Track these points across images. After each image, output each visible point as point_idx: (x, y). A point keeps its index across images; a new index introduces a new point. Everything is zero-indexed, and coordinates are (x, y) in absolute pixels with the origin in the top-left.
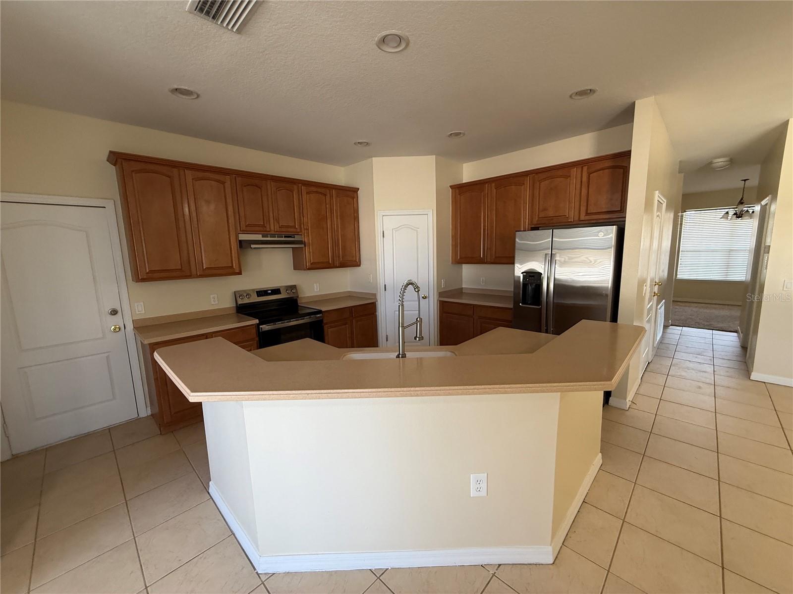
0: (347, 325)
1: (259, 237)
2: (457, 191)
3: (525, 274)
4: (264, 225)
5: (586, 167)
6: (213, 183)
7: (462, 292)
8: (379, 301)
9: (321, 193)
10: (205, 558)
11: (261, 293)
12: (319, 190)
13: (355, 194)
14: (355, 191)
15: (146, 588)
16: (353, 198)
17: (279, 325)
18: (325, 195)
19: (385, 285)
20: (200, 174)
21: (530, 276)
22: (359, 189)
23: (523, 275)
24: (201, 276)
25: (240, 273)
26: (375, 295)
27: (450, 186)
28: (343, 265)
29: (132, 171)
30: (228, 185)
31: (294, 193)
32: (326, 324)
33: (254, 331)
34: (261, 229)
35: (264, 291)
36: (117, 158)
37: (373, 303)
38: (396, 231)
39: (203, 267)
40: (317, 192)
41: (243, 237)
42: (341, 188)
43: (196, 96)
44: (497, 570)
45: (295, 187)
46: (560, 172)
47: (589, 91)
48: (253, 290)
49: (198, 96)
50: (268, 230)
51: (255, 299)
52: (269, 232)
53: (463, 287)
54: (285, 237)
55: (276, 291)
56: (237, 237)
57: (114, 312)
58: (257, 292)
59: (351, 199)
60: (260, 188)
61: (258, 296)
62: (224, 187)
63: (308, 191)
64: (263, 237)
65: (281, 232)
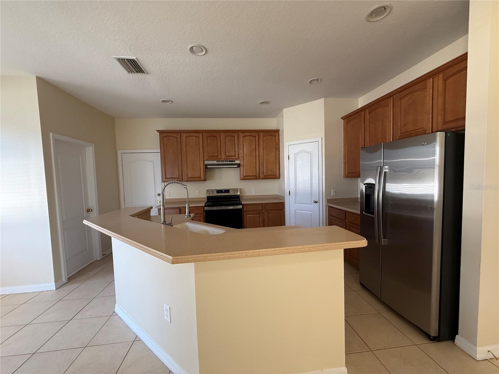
0: (260, 215)
1: (215, 162)
4: (218, 156)
5: (442, 74)
6: (194, 137)
8: (286, 202)
9: (252, 136)
11: (219, 191)
12: (251, 134)
13: (277, 134)
14: (277, 131)
16: (275, 136)
18: (255, 137)
19: (289, 191)
20: (188, 134)
22: (279, 130)
23: (365, 186)
24: (187, 181)
25: (205, 180)
26: (284, 197)
27: (342, 118)
28: (266, 178)
29: (164, 137)
30: (201, 138)
33: (202, 209)
34: (216, 158)
35: (221, 190)
37: (282, 203)
38: (296, 155)
39: (189, 176)
40: (249, 136)
41: (206, 162)
43: (171, 102)
45: (236, 134)
46: (417, 87)
48: (215, 190)
50: (220, 158)
51: (215, 194)
54: (229, 162)
55: (227, 191)
56: (204, 162)
57: (159, 195)
58: (217, 191)
59: (274, 137)
60: (217, 137)
61: (217, 193)
62: (199, 139)
63: (243, 136)
64: (217, 162)
65: (226, 159)
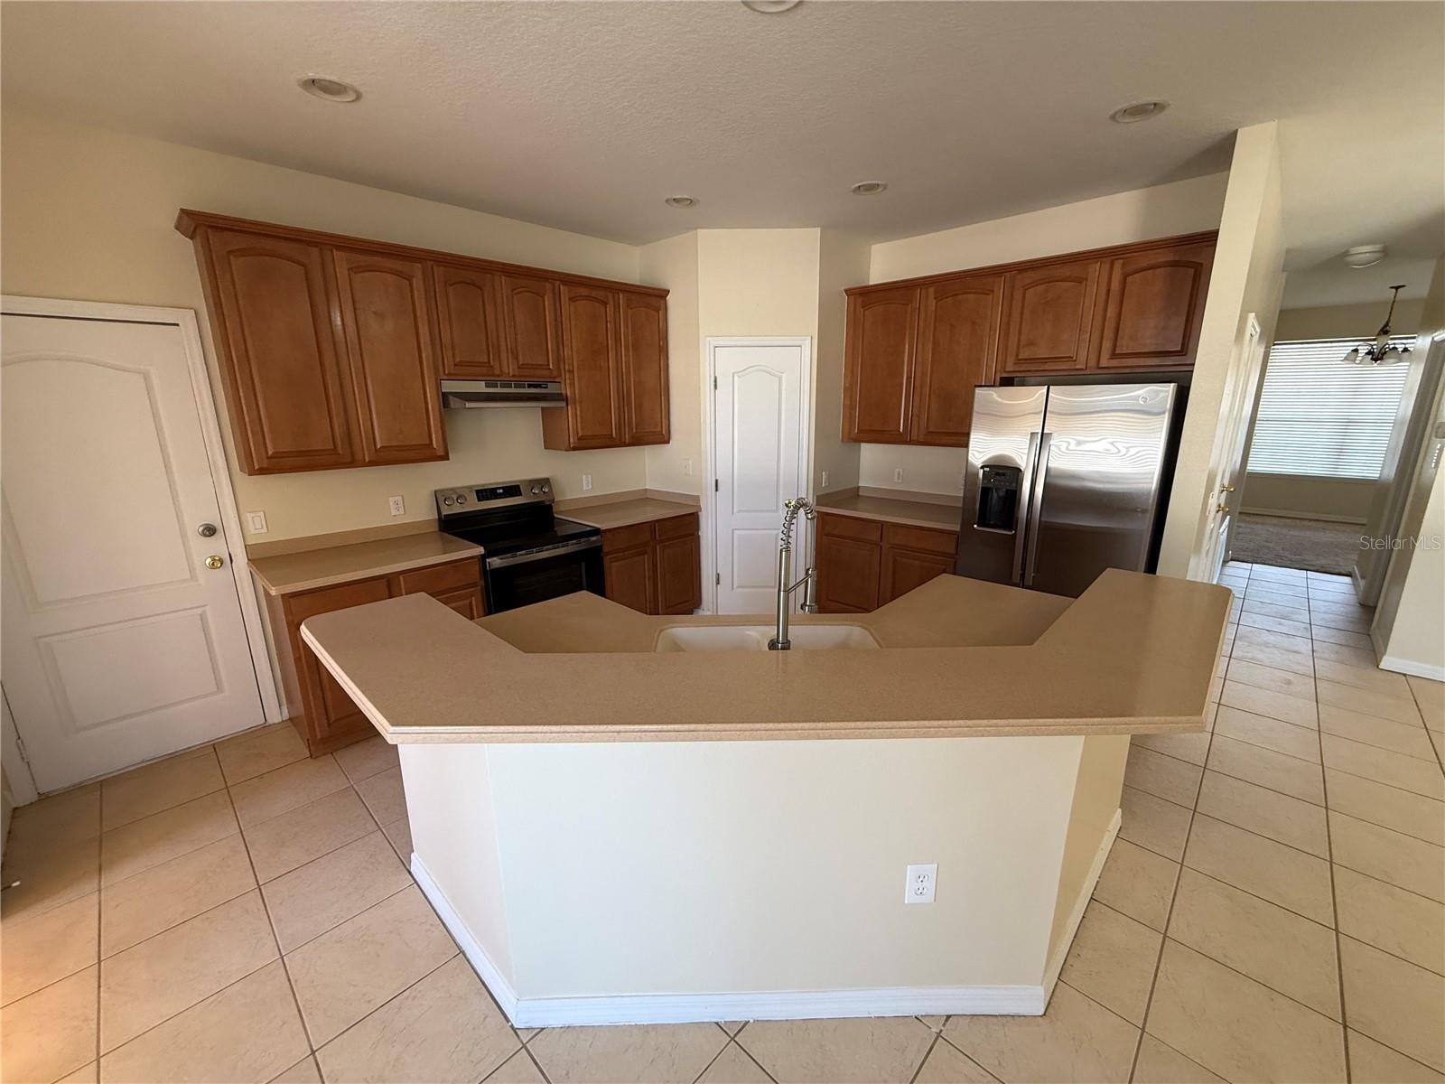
0: (646, 556)
1: (480, 387)
2: (859, 300)
3: (987, 469)
4: (489, 362)
5: (1121, 261)
6: (388, 276)
7: (858, 495)
8: (704, 510)
9: (596, 300)
10: (414, 998)
11: (485, 494)
12: (594, 294)
13: (662, 301)
14: (661, 295)
15: (313, 1052)
16: (658, 310)
17: (523, 557)
18: (606, 304)
19: (717, 481)
20: (363, 260)
21: (998, 474)
22: (669, 291)
23: (984, 471)
24: (372, 463)
25: (445, 457)
26: (697, 498)
27: (846, 291)
28: (637, 441)
29: (230, 252)
30: (418, 283)
31: (546, 298)
32: (608, 554)
33: (476, 569)
34: (484, 370)
35: (490, 490)
36: (197, 224)
37: (692, 514)
38: (739, 377)
39: (375, 446)
40: (588, 298)
41: (449, 386)
42: (632, 289)
43: (353, 97)
44: (944, 1025)
45: (548, 286)
46: (1067, 271)
47: (1152, 107)
48: (470, 488)
49: (359, 96)
50: (497, 372)
51: (474, 505)
52: (498, 376)
53: (860, 485)
54: (529, 386)
55: (512, 490)
56: (439, 386)
57: (210, 531)
58: (477, 492)
59: (654, 313)
60: (481, 289)
61: (479, 500)
62: (411, 285)
63: (573, 295)
64: (487, 386)
65: (521, 376)
